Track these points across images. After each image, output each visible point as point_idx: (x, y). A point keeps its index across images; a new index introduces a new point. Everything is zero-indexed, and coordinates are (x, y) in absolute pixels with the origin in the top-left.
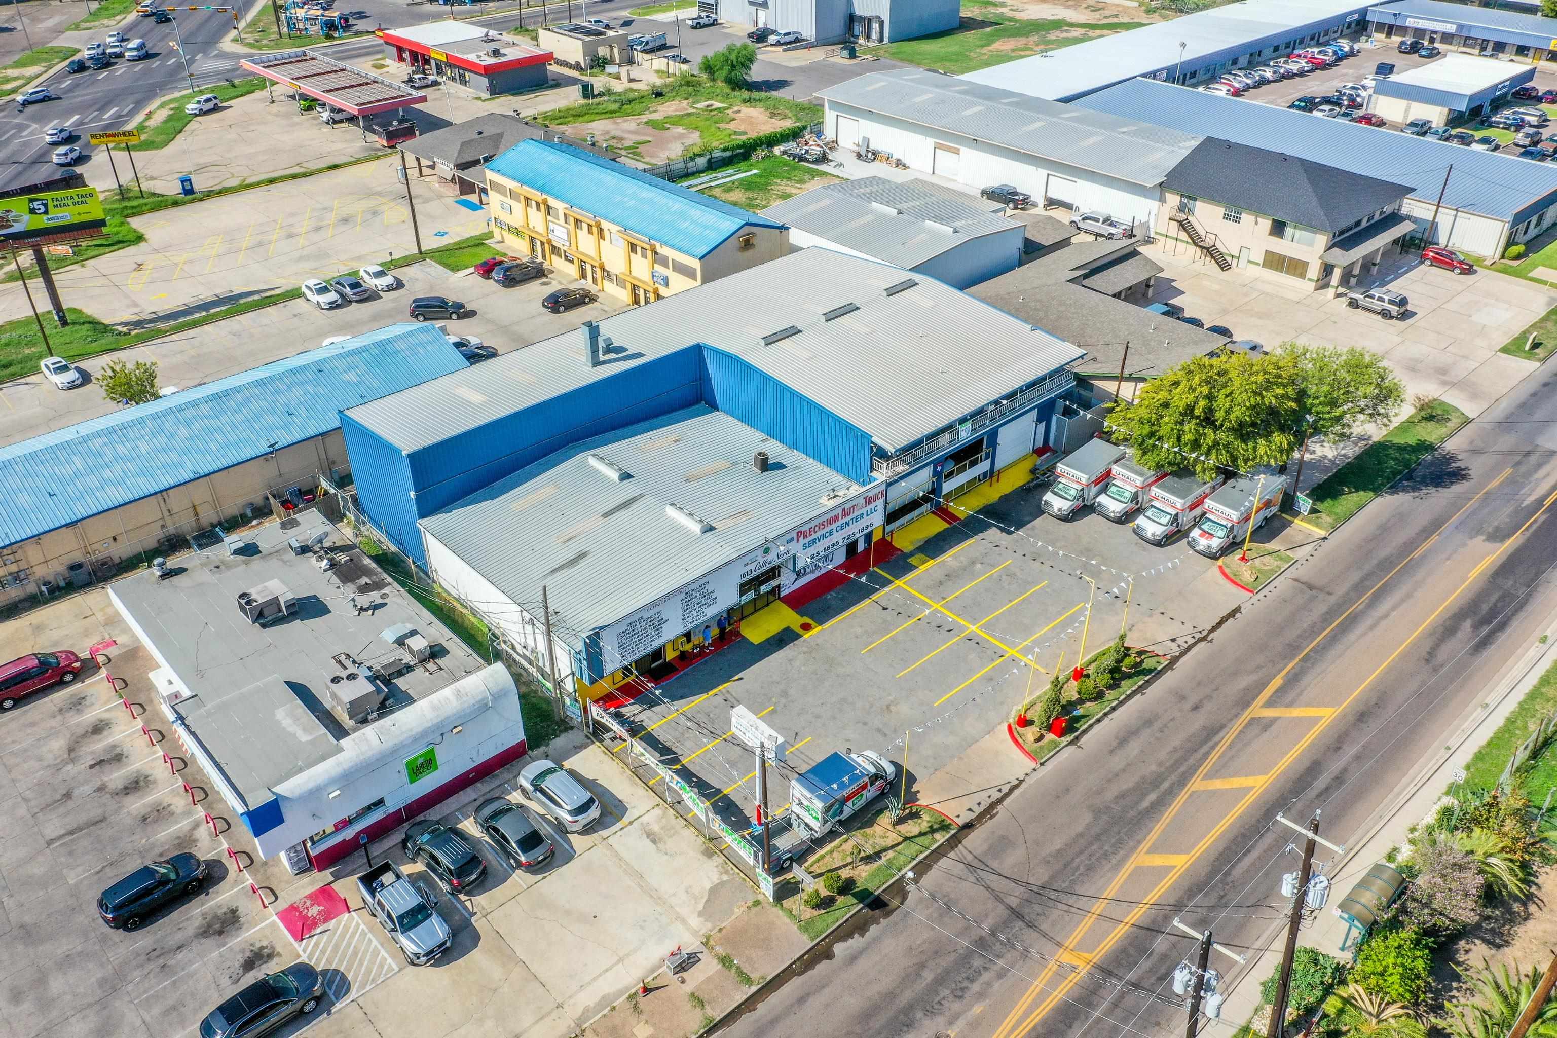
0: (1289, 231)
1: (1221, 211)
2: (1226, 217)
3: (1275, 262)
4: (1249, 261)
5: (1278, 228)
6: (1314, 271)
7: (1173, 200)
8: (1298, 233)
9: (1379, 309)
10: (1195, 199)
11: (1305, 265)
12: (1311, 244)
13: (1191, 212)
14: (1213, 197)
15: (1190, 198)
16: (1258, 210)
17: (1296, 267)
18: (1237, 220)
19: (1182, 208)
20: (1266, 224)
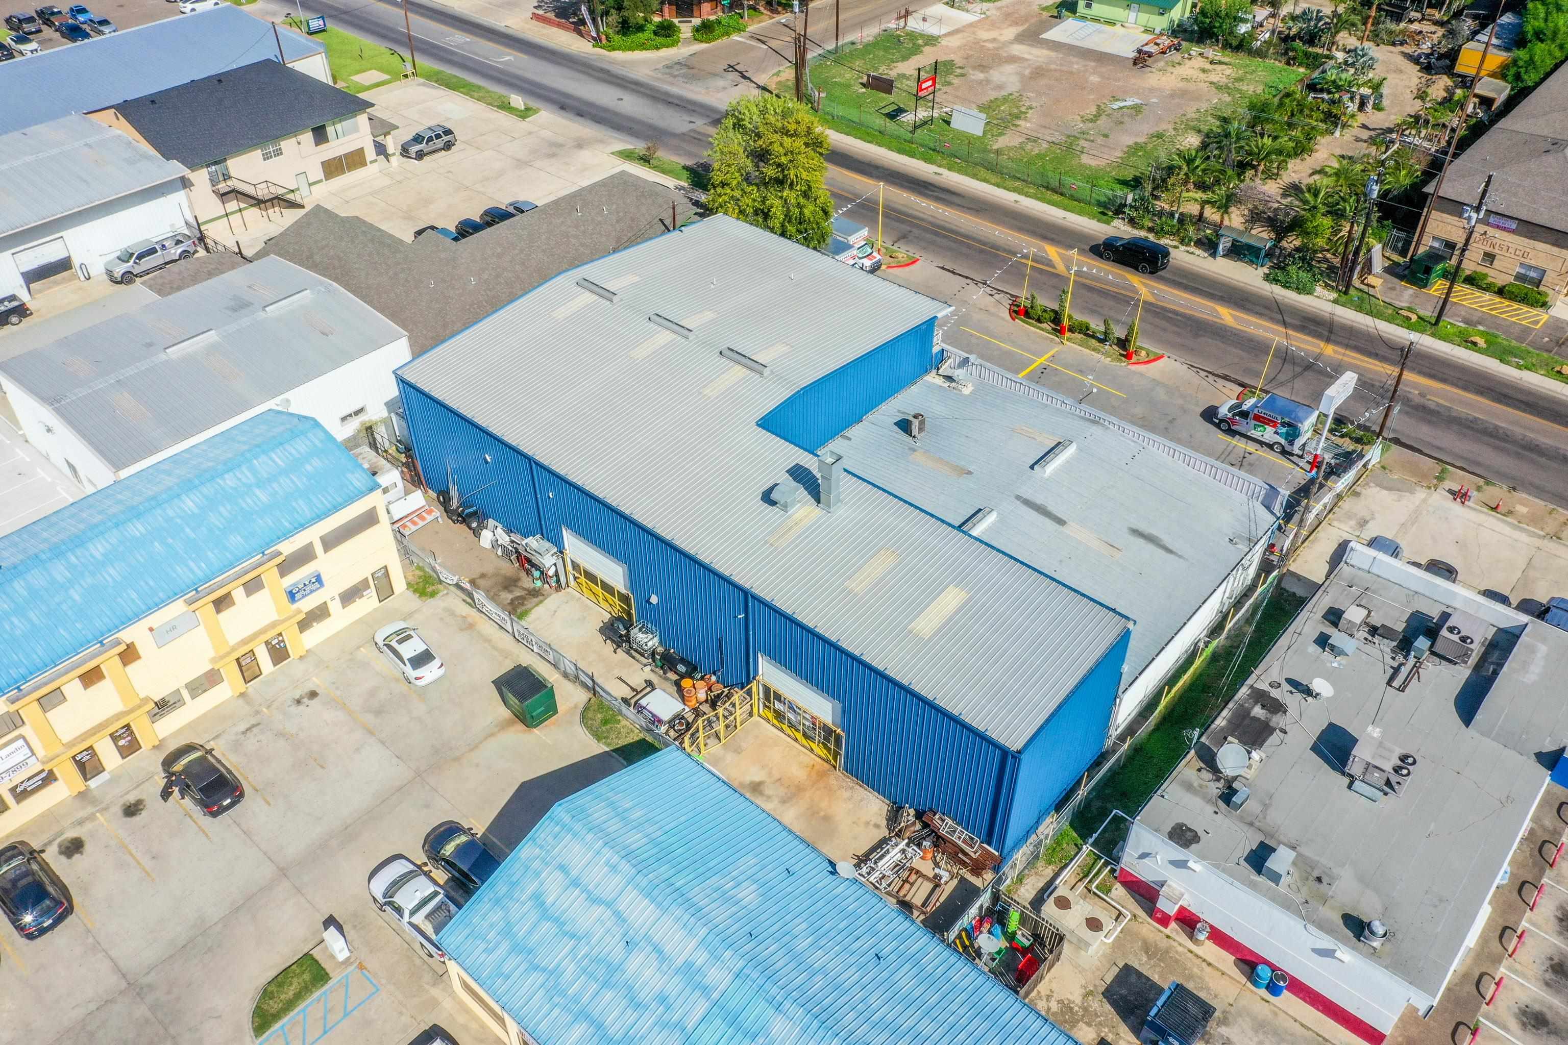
0: (330, 130)
1: (258, 153)
2: (266, 157)
3: (333, 168)
4: (310, 185)
5: (320, 135)
6: (370, 153)
7: (201, 177)
8: (339, 127)
9: (441, 145)
10: (225, 160)
11: (360, 152)
12: (356, 129)
13: (227, 177)
14: (241, 146)
15: (216, 163)
16: (291, 131)
17: (355, 160)
18: (279, 153)
19: (214, 182)
20: (307, 137)
